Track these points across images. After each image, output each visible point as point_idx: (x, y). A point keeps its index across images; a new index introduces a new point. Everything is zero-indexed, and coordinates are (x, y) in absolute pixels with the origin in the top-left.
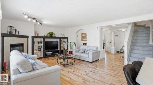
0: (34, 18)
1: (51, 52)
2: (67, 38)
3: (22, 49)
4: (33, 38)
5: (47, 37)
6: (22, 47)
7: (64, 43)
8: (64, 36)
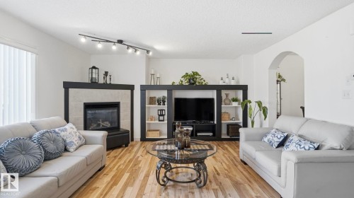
0: (120, 42)
1: (191, 129)
2: (244, 88)
3: (116, 115)
4: (144, 88)
5: (181, 87)
6: (116, 110)
7: (235, 104)
8: (233, 83)
